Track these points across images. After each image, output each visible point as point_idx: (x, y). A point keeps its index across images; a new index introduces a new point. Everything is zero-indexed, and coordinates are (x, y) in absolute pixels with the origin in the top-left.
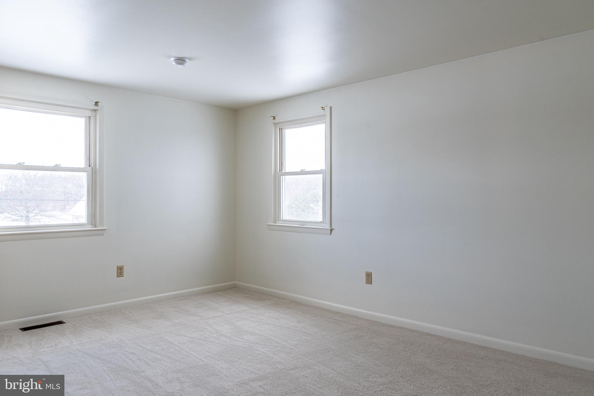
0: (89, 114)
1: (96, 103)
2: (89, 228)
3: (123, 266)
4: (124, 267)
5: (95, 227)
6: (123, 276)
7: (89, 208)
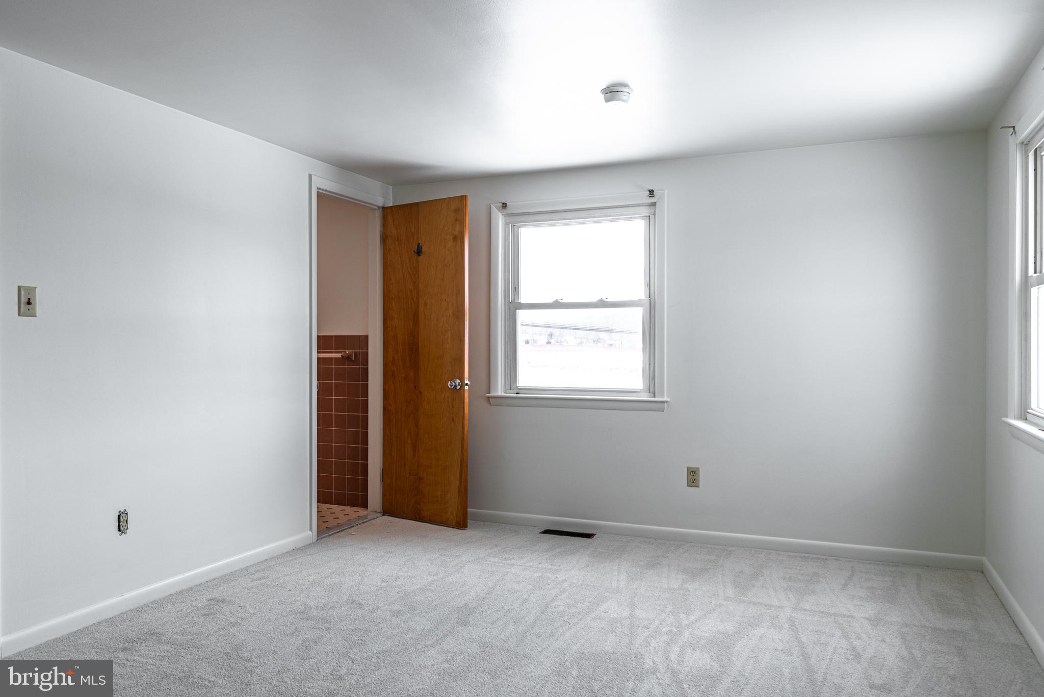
0: (645, 211)
1: (651, 192)
2: (645, 397)
3: (698, 469)
4: (700, 469)
5: (654, 397)
6: (698, 487)
7: (646, 365)
